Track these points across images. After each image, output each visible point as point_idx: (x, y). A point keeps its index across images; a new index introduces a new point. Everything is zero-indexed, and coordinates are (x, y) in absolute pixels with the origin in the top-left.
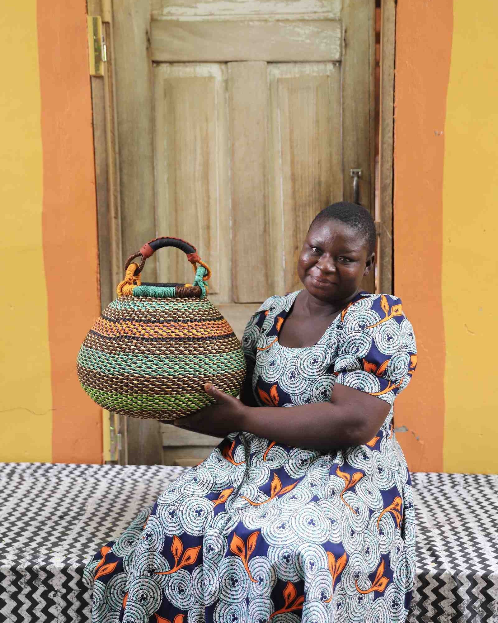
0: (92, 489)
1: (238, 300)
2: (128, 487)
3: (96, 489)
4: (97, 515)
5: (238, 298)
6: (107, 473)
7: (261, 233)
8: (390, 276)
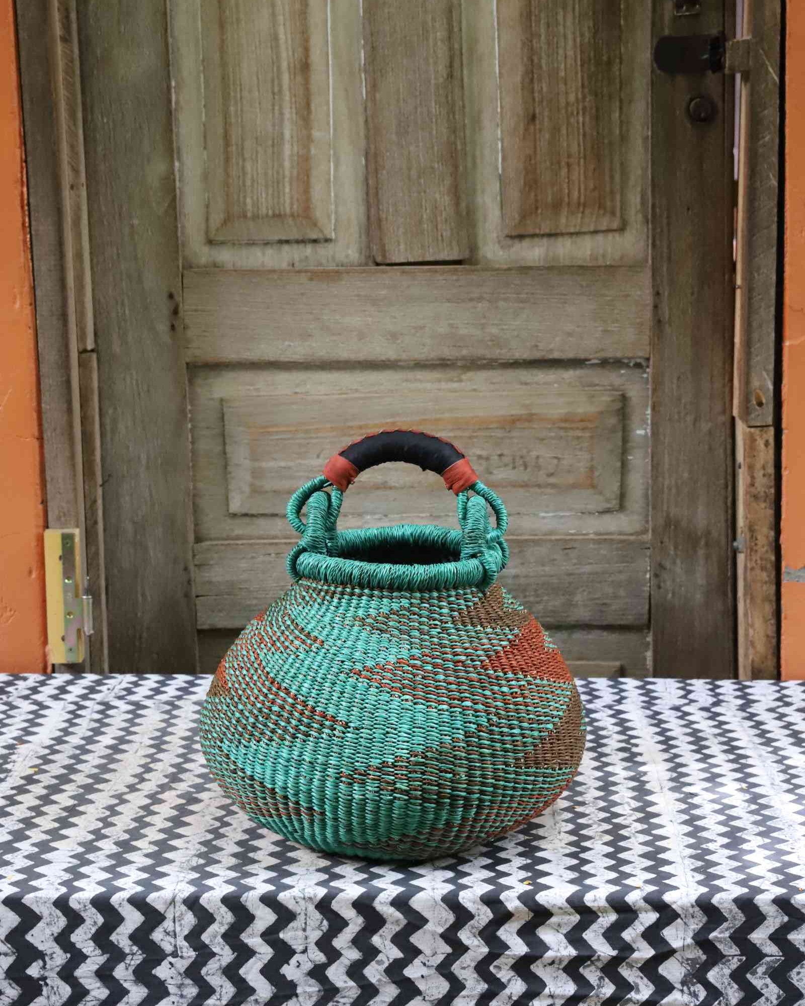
0: (26, 725)
1: (384, 256)
2: (118, 718)
3: (40, 725)
4: (38, 781)
5: (384, 252)
6: (62, 690)
7: (441, 80)
8: (774, 183)
